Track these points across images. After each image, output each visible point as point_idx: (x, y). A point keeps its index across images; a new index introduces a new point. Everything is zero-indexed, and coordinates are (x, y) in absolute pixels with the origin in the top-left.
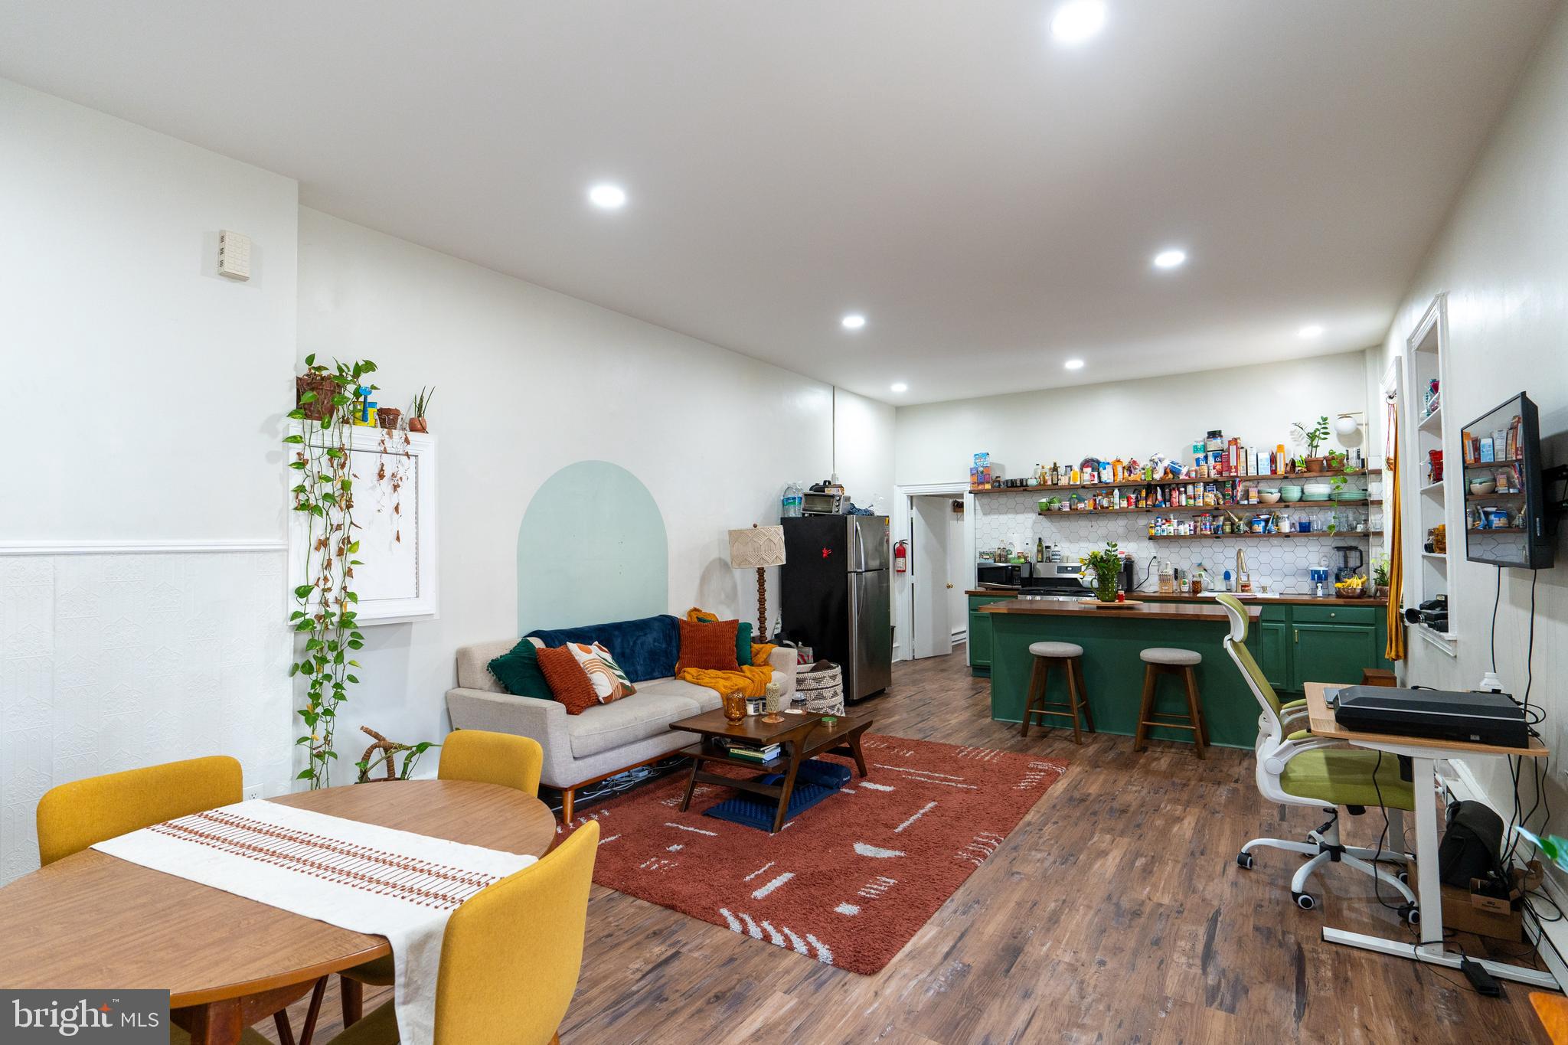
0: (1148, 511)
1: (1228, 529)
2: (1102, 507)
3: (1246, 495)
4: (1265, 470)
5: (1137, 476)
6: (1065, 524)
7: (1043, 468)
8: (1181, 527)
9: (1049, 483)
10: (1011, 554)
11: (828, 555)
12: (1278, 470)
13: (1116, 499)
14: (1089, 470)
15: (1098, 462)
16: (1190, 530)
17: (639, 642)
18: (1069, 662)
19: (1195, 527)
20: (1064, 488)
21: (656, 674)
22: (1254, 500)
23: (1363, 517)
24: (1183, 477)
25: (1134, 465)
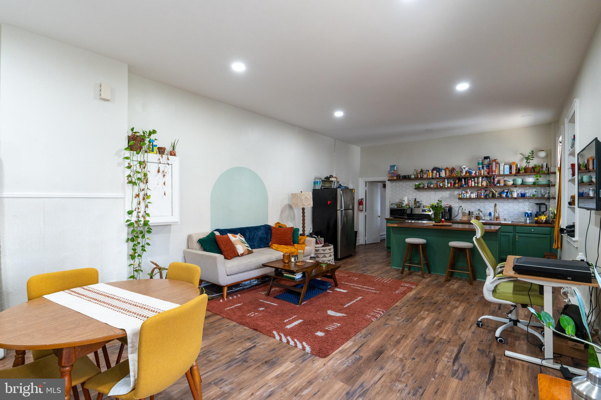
0: (458, 188)
1: (491, 195)
2: (440, 186)
3: (499, 182)
4: (507, 172)
5: (454, 175)
6: (425, 193)
7: (417, 171)
8: (472, 195)
9: (419, 177)
10: (403, 204)
11: (330, 203)
12: (513, 172)
13: (446, 183)
14: (435, 172)
15: (439, 169)
16: (476, 196)
17: (256, 234)
18: (421, 246)
19: (478, 195)
20: (425, 179)
21: (262, 246)
22: (502, 184)
23: (548, 192)
24: (473, 174)
25: (454, 170)
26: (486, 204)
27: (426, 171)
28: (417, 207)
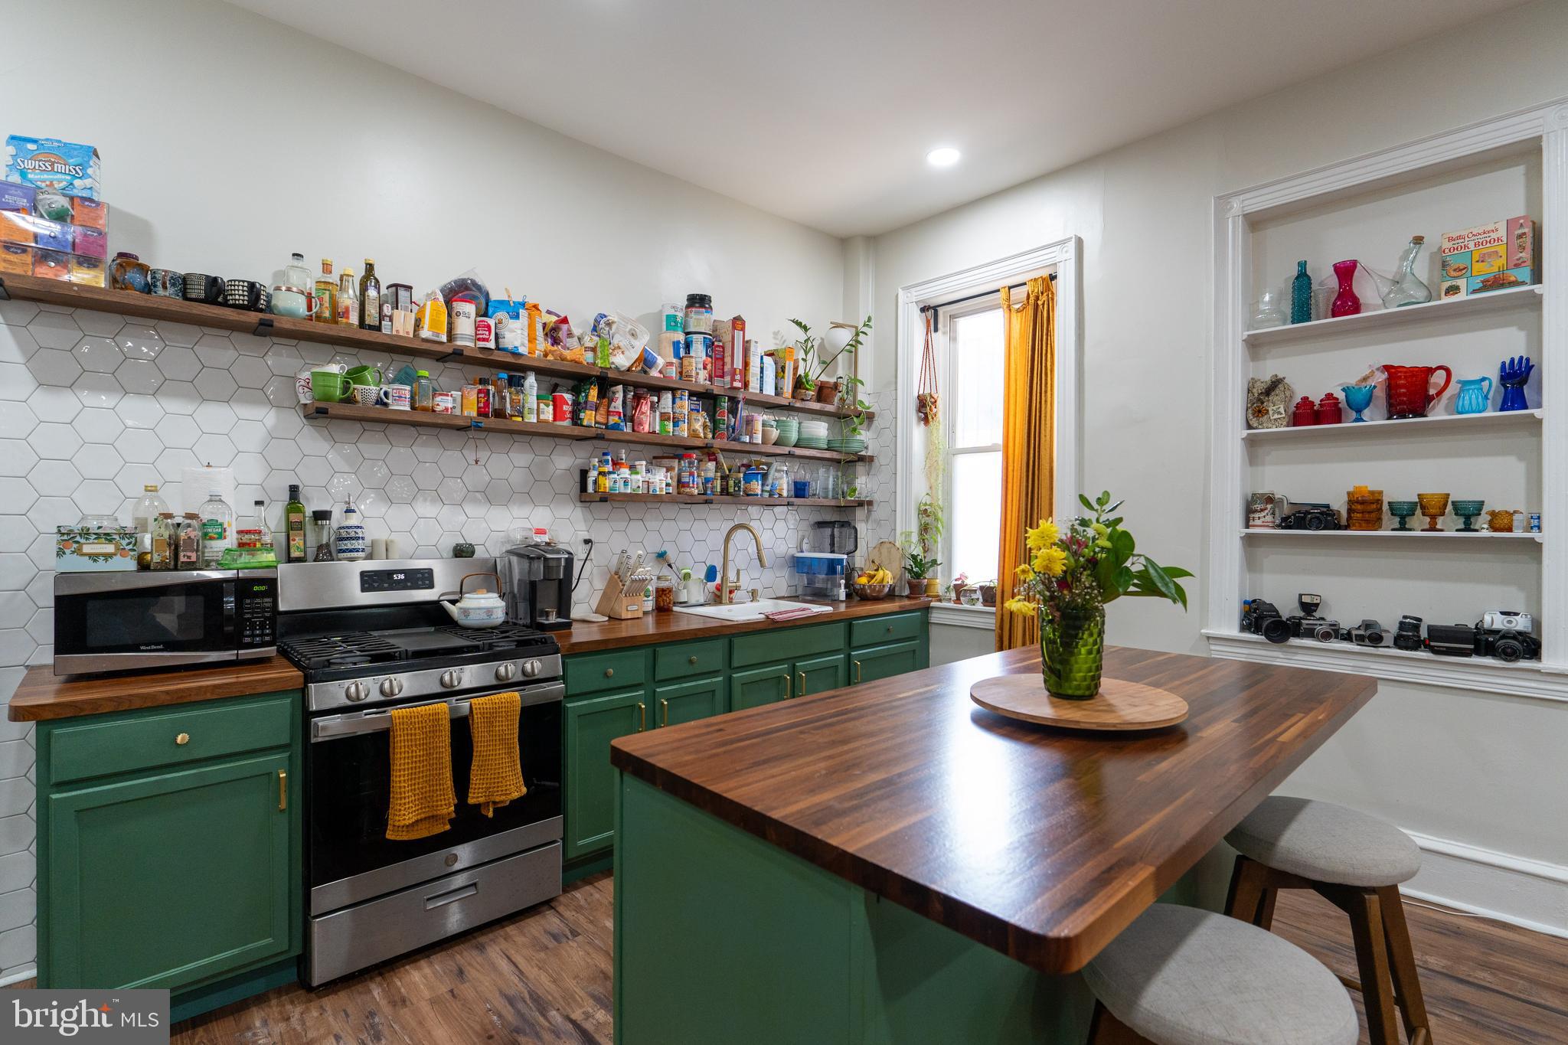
0: (600, 437)
1: (718, 486)
2: (500, 414)
4: (769, 390)
5: (577, 352)
6: (374, 448)
7: (327, 268)
8: (655, 478)
9: (354, 319)
10: (221, 536)
12: (785, 388)
13: (531, 401)
14: (470, 308)
15: (488, 296)
16: (668, 485)
19: (674, 481)
20: (393, 349)
24: (654, 373)
25: (565, 327)
26: (683, 525)
27: (402, 293)
28: (311, 552)
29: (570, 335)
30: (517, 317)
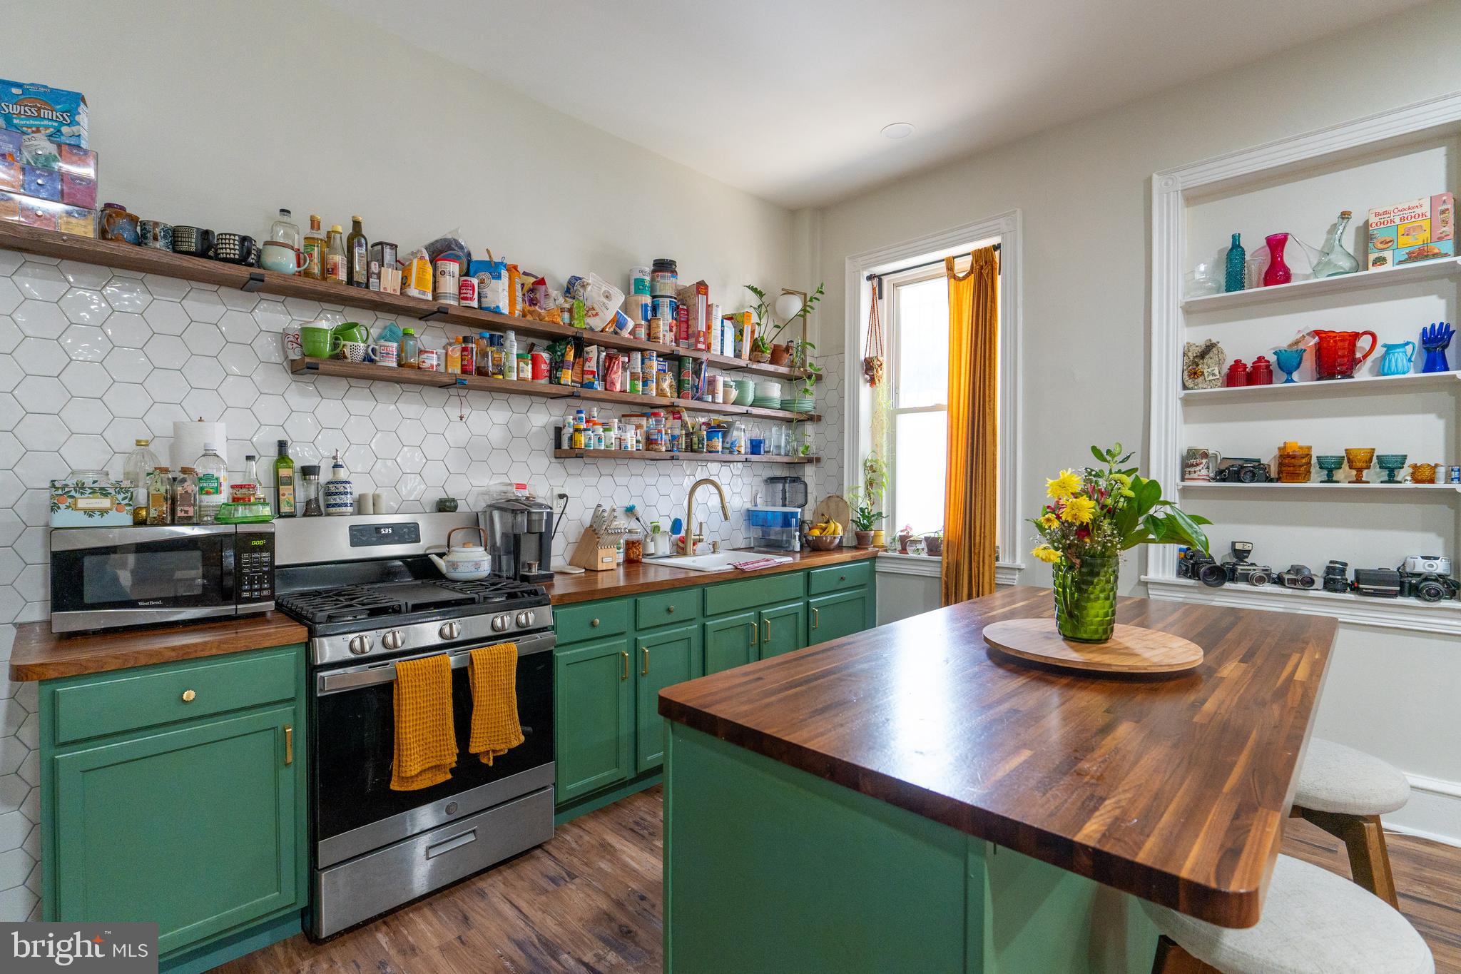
1: (683, 443)
2: (482, 372)
4: (729, 349)
5: (553, 313)
7: (315, 224)
8: (626, 435)
9: (342, 275)
10: (218, 491)
12: (744, 351)
13: (512, 359)
14: (454, 267)
16: (638, 442)
20: (380, 306)
24: (625, 334)
25: (542, 288)
26: (649, 480)
27: (387, 251)
28: (300, 508)
29: (547, 295)
30: (499, 277)
